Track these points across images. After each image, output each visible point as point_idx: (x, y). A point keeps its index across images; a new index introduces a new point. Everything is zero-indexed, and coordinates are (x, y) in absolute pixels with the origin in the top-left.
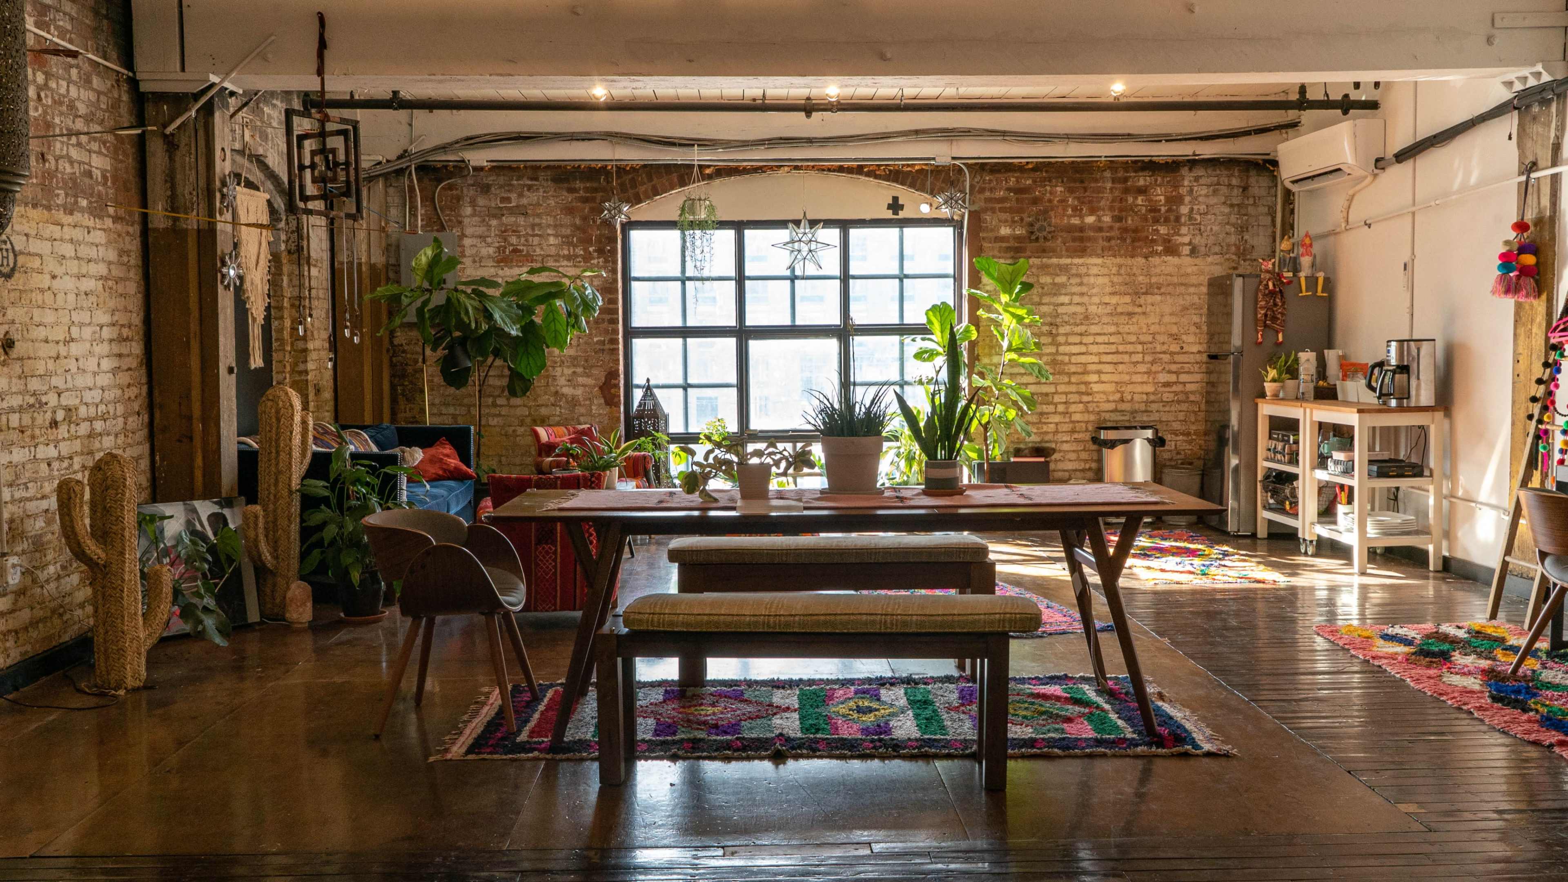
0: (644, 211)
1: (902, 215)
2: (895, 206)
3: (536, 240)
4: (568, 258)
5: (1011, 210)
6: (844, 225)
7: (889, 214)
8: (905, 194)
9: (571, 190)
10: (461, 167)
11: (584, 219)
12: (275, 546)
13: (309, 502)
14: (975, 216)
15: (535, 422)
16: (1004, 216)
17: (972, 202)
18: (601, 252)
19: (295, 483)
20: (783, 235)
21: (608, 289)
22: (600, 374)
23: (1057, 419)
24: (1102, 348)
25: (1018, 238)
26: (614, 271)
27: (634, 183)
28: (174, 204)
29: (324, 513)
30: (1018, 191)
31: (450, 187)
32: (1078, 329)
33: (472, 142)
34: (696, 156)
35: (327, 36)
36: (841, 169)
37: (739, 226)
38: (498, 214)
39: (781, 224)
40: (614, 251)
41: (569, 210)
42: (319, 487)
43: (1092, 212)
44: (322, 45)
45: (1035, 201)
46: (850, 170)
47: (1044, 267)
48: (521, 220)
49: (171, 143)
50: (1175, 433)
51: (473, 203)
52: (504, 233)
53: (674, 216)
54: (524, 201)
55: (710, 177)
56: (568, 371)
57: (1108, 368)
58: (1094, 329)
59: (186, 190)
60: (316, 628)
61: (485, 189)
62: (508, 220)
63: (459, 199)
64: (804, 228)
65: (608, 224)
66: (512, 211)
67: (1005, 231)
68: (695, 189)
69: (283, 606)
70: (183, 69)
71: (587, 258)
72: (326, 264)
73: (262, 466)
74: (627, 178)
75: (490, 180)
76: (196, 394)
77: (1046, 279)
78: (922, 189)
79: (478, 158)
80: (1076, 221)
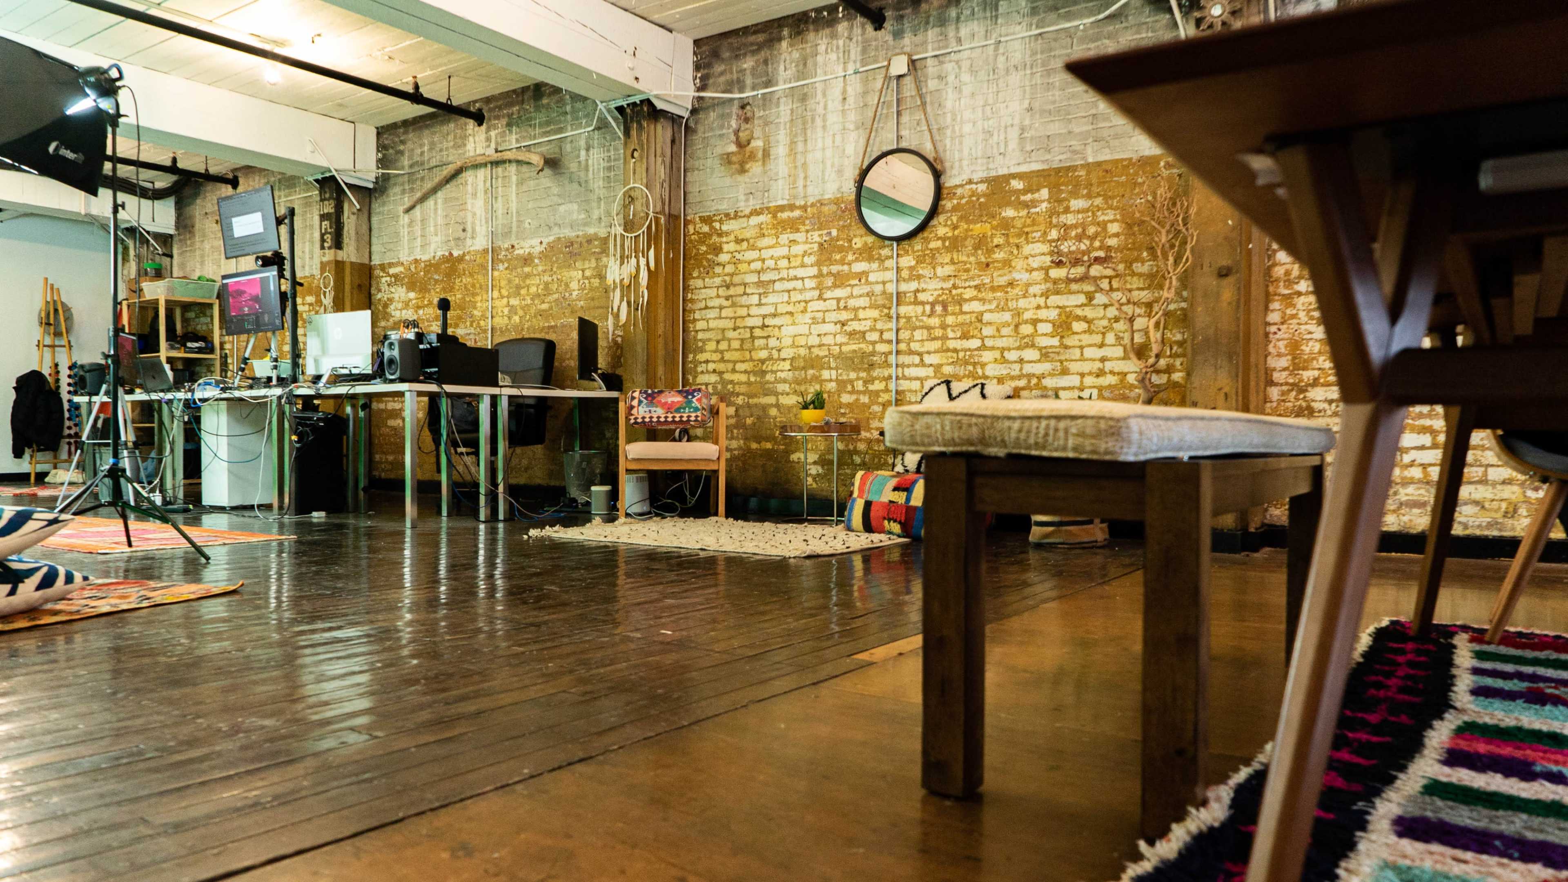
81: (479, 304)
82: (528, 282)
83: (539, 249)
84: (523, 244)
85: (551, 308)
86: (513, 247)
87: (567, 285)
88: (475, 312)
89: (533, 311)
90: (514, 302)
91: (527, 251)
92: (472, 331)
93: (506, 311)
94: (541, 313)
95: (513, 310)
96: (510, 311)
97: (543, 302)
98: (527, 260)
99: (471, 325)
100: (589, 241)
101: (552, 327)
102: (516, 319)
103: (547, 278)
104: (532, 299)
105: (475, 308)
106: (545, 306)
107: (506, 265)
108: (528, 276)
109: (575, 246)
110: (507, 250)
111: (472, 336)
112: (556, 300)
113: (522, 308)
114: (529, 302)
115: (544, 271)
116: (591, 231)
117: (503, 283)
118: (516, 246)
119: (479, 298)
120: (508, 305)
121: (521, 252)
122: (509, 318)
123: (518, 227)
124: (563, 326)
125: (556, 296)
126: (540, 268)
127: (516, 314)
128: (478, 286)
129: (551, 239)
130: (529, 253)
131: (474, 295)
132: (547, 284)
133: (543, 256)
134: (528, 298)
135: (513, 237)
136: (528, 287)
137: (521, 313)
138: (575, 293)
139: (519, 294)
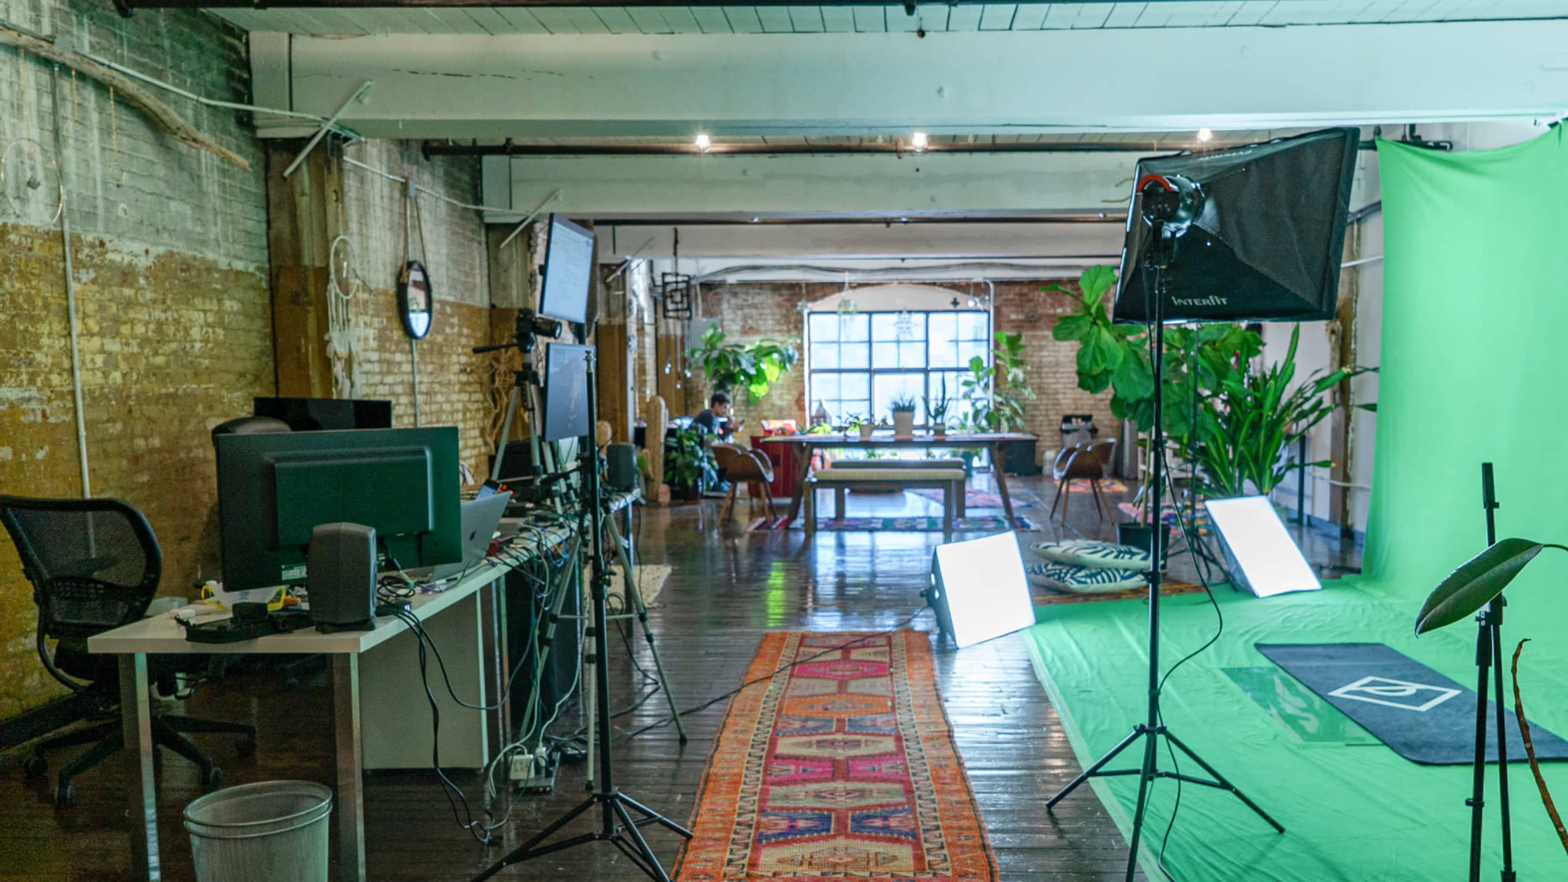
0: (818, 305)
1: (959, 307)
2: (955, 303)
3: (761, 322)
4: (779, 331)
5: (1016, 305)
6: (927, 313)
7: (952, 307)
8: (960, 296)
9: (781, 295)
10: (722, 284)
11: (787, 310)
12: (654, 468)
13: (668, 449)
14: (997, 309)
15: (761, 419)
16: (1013, 309)
17: (995, 301)
18: (796, 328)
19: (662, 440)
20: (894, 317)
21: (800, 348)
22: (795, 393)
23: (1041, 418)
24: (1066, 380)
25: (1020, 321)
26: (802, 339)
27: (814, 292)
28: (609, 314)
29: (674, 454)
30: (1021, 295)
31: (717, 294)
32: (1053, 370)
33: (729, 270)
34: (847, 278)
35: (679, 238)
36: (925, 284)
37: (870, 313)
38: (741, 308)
39: (893, 312)
40: (802, 328)
41: (779, 306)
42: (673, 441)
43: (1061, 306)
44: (676, 242)
45: (1030, 300)
46: (930, 284)
47: (1034, 337)
48: (754, 311)
49: (608, 287)
50: (1104, 426)
51: (728, 301)
52: (745, 318)
53: (835, 309)
54: (756, 301)
55: (854, 288)
56: (779, 392)
57: (1069, 391)
58: (1061, 370)
59: (614, 307)
60: (670, 505)
61: (735, 295)
62: (747, 311)
63: (720, 300)
64: (905, 316)
65: (800, 314)
66: (750, 306)
67: (1013, 317)
68: (846, 294)
69: (657, 496)
70: (614, 252)
71: (789, 331)
72: (653, 336)
73: (647, 433)
74: (810, 288)
75: (738, 289)
76: (618, 399)
77: (1035, 343)
78: (968, 293)
79: (732, 279)
80: (1051, 311)
81: (45, 341)
82: (132, 314)
83: (143, 262)
84: (117, 243)
85: (167, 365)
86: (102, 244)
87: (187, 330)
88: (39, 356)
89: (142, 365)
90: (114, 346)
91: (127, 259)
92: (34, 393)
93: (100, 360)
94: (154, 372)
95: (110, 358)
96: (105, 362)
97: (156, 354)
98: (127, 276)
99: (32, 381)
100: (209, 270)
101: (169, 396)
102: (116, 376)
103: (158, 314)
104: (141, 346)
105: (39, 348)
106: (160, 360)
107: (92, 275)
108: (130, 304)
109: (194, 273)
110: (92, 246)
111: (34, 405)
112: (174, 352)
113: (126, 359)
114: (136, 349)
115: (154, 302)
116: (210, 255)
117: (91, 308)
118: (108, 245)
119: (44, 328)
120: (102, 351)
121: (117, 257)
122: (106, 375)
123: (107, 210)
124: (187, 395)
125: (174, 346)
126: (149, 295)
127: (116, 367)
128: (39, 302)
129: (161, 250)
130: (130, 264)
131: (34, 320)
132: (160, 324)
133: (151, 273)
134: (134, 343)
135: (100, 226)
136: (132, 322)
137: (124, 367)
138: (198, 345)
139: (118, 333)
